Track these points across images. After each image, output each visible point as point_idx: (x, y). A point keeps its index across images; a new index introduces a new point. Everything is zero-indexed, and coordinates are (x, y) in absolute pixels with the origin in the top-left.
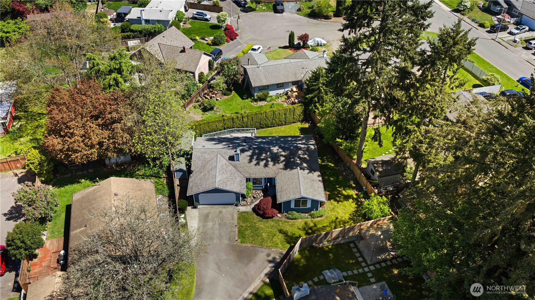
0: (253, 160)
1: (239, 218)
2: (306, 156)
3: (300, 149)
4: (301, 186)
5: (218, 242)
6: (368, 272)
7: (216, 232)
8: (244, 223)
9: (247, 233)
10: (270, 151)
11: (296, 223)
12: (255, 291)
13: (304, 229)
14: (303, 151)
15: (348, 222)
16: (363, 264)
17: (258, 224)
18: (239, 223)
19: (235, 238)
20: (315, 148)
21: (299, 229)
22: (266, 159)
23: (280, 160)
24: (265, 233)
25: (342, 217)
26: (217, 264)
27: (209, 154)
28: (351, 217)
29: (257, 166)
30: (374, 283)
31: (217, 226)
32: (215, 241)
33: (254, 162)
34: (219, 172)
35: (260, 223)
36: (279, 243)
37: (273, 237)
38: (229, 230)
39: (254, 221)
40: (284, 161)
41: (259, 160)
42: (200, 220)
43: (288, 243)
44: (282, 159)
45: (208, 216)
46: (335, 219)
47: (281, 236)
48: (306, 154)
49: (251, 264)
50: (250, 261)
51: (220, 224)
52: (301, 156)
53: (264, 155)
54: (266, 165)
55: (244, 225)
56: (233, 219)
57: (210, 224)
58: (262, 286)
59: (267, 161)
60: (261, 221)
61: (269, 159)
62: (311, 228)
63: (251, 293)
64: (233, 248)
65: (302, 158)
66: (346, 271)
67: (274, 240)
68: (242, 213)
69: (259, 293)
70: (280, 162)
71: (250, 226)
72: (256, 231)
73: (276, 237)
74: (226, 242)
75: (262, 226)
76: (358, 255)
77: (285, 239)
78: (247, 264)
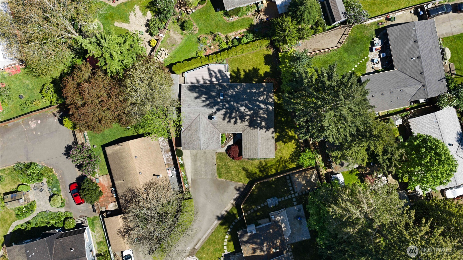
0: (226, 118)
1: (217, 158)
2: (265, 116)
3: (262, 109)
4: (259, 149)
5: (205, 178)
6: (294, 198)
7: (203, 169)
8: (220, 162)
9: (223, 170)
10: (239, 110)
11: (254, 163)
12: (229, 210)
13: (259, 168)
14: (263, 111)
15: (288, 161)
16: (292, 192)
17: (229, 164)
18: (217, 163)
19: (215, 174)
20: (273, 109)
21: (256, 167)
22: (235, 117)
23: (246, 119)
24: (234, 171)
25: (285, 157)
26: (205, 194)
27: (193, 114)
28: (291, 157)
29: (229, 124)
30: (295, 205)
31: (203, 165)
32: (203, 176)
33: (227, 120)
34: (202, 134)
35: (231, 162)
36: (243, 179)
37: (239, 173)
38: (211, 168)
39: (227, 161)
40: (249, 119)
41: (230, 118)
42: (192, 159)
43: (248, 178)
44: (248, 117)
45: (197, 156)
46: (279, 158)
47: (243, 173)
48: (265, 114)
49: (225, 194)
50: (225, 191)
51: (205, 163)
52: (262, 115)
53: (234, 114)
54: (235, 123)
55: (220, 164)
56: (213, 159)
57: (199, 163)
58: (232, 208)
59: (236, 120)
60: (231, 161)
61: (238, 118)
62: (263, 167)
63: (226, 211)
64: (214, 181)
65: (262, 117)
66: (281, 197)
67: (239, 176)
68: (219, 153)
69: (231, 212)
70: (245, 120)
71: (225, 165)
72: (228, 169)
73: (240, 174)
74: (209, 177)
75: (232, 165)
76: (290, 185)
77: (246, 175)
78: (223, 194)
